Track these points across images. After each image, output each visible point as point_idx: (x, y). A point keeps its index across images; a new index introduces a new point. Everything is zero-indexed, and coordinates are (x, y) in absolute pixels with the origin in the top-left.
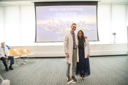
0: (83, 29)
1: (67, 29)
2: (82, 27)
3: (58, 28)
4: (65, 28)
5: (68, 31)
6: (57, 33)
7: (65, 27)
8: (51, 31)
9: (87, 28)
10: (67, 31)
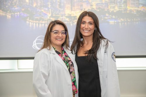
0: (126, 10)
1: (68, 12)
2: (125, 2)
3: (34, 5)
4: (60, 6)
5: (70, 17)
6: (31, 24)
7: (60, 3)
8: (9, 16)
9: (141, 8)
10: (67, 19)
